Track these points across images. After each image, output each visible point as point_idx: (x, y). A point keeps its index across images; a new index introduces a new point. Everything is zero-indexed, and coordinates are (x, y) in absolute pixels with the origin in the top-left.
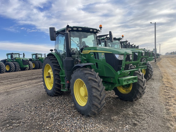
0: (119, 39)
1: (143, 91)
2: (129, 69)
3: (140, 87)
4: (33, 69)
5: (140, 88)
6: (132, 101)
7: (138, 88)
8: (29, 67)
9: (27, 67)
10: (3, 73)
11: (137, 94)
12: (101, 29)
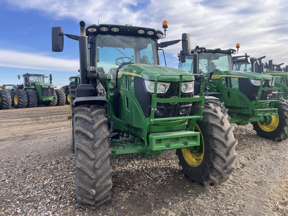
0: (229, 52)
1: (226, 168)
2: (182, 116)
3: (217, 157)
5: (218, 160)
6: (202, 185)
7: (214, 158)
10: (63, 105)
11: (211, 172)
12: (166, 29)
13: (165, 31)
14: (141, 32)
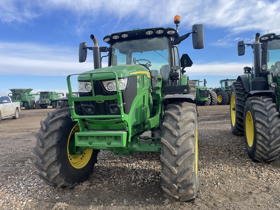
4: (218, 104)
8: (211, 100)
9: (206, 101)
12: (178, 24)
13: (177, 26)
14: (149, 33)
